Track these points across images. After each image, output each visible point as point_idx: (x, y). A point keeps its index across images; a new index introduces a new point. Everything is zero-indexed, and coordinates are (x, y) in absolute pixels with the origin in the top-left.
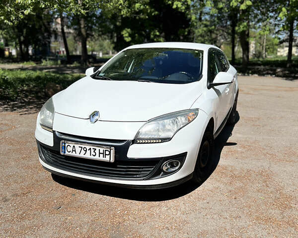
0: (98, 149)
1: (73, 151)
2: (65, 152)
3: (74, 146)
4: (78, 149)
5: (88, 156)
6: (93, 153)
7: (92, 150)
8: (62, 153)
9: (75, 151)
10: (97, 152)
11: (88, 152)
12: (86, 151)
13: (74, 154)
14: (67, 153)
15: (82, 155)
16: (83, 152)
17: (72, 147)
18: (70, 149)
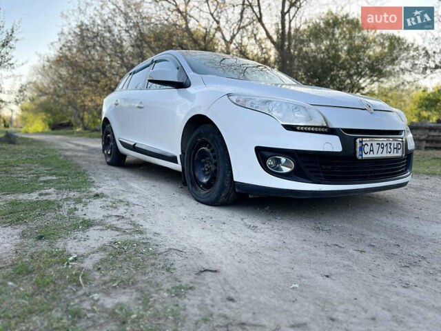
0: (392, 143)
1: (371, 151)
2: (361, 155)
3: (372, 144)
4: (376, 147)
5: (385, 155)
6: (389, 150)
7: (389, 145)
8: (360, 158)
9: (373, 151)
10: (392, 147)
11: (385, 148)
12: (383, 148)
13: (371, 155)
14: (364, 156)
15: (379, 155)
16: (381, 150)
17: (369, 145)
18: (367, 149)
